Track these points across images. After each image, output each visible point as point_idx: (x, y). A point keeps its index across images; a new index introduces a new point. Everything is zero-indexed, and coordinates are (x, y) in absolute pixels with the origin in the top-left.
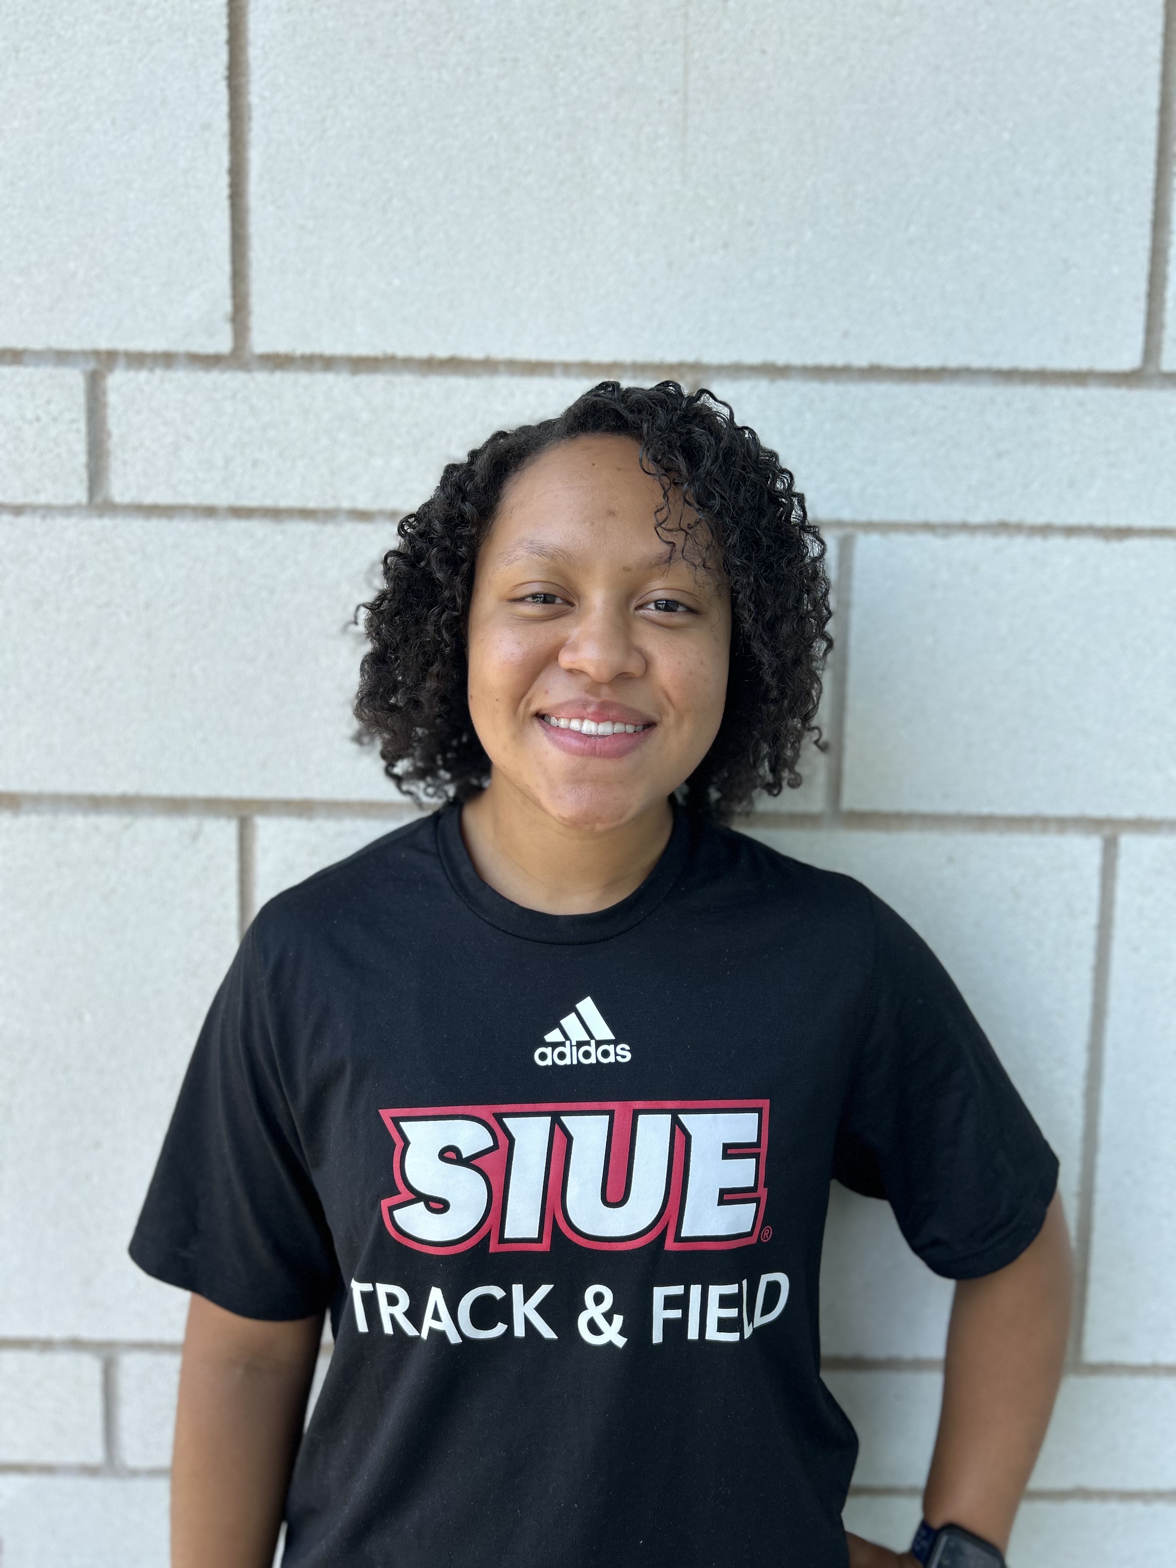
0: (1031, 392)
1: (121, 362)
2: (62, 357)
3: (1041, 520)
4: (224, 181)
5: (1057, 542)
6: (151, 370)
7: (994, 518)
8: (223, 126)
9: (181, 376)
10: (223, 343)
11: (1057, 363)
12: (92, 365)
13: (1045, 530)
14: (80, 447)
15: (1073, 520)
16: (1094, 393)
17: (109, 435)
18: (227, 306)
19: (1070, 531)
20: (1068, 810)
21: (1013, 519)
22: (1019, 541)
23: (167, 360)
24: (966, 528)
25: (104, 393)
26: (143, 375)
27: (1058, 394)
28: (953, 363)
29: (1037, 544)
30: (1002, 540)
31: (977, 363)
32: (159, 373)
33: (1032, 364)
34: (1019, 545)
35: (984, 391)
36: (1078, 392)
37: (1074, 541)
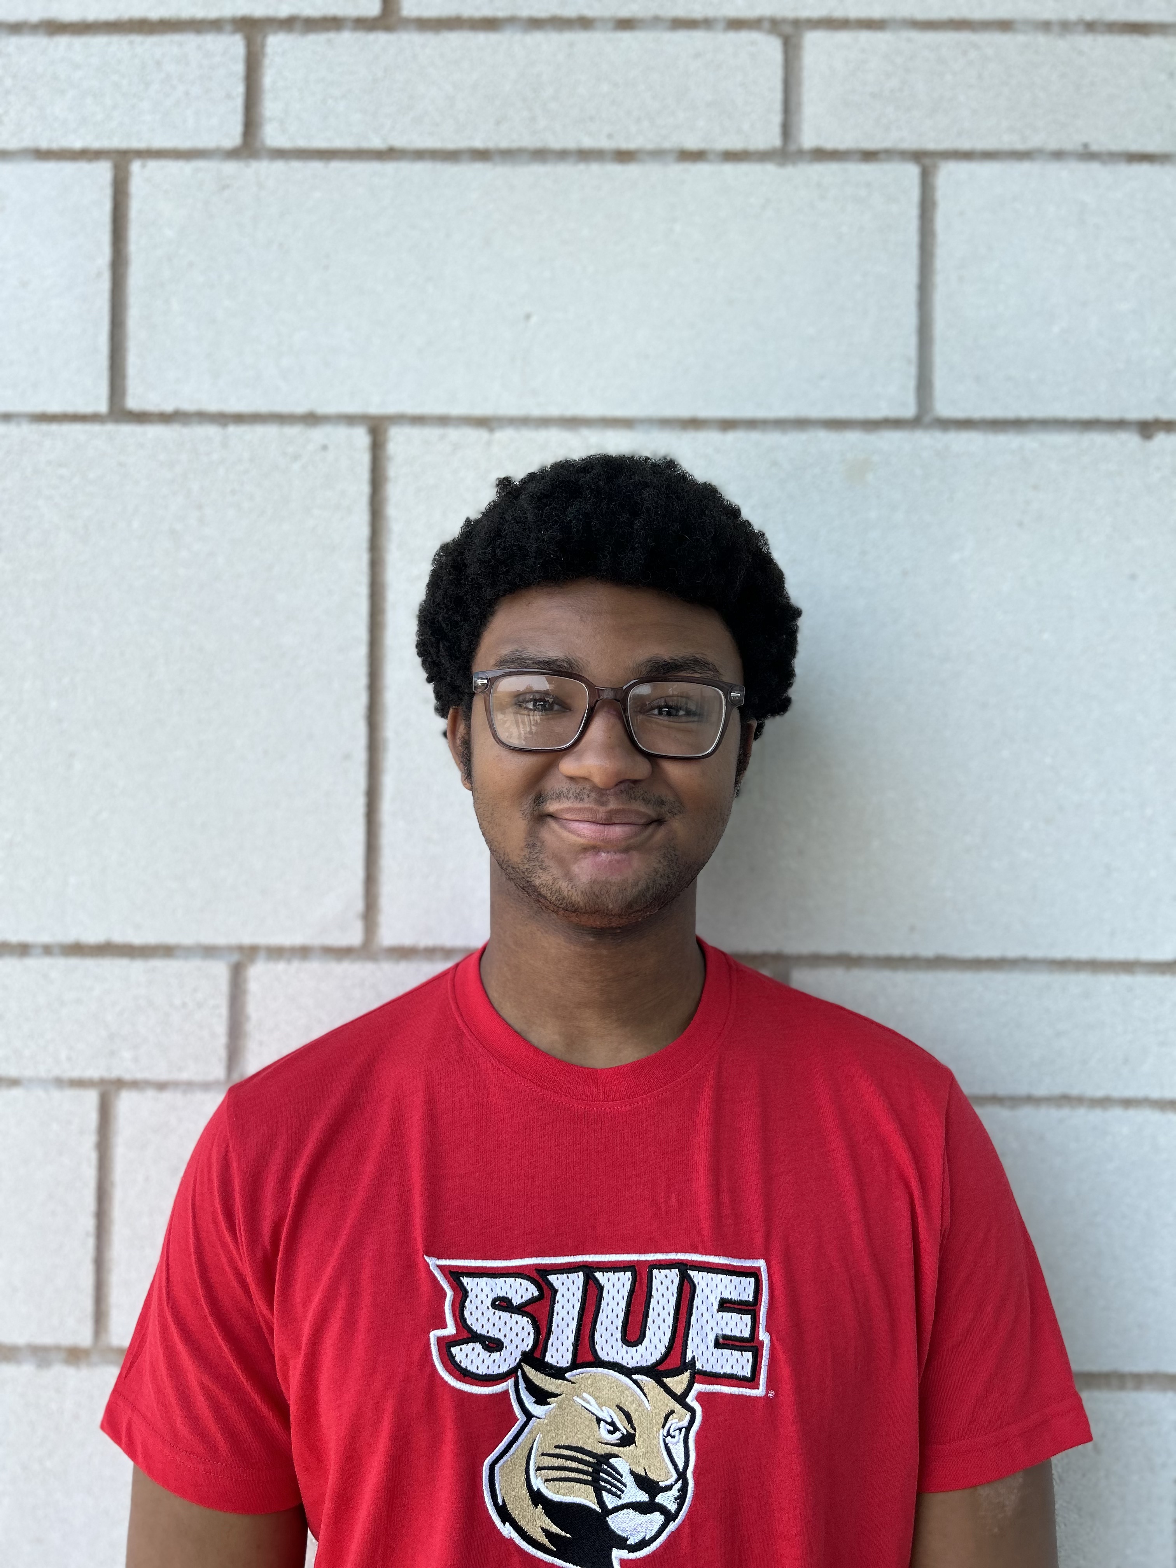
0: (1084, 978)
1: (262, 955)
2: (209, 951)
3: (1100, 1093)
4: (360, 802)
5: (1117, 1112)
6: (289, 961)
7: (1057, 1091)
8: (361, 755)
9: (315, 966)
10: (354, 937)
11: (1106, 954)
12: (235, 958)
13: (1105, 1102)
14: (221, 1029)
15: (1129, 1093)
16: (1141, 980)
17: (248, 1018)
18: (359, 905)
19: (1128, 1103)
20: (1143, 1366)
21: (1075, 1092)
22: (1081, 1112)
23: (303, 952)
24: (1030, 1100)
25: (245, 981)
26: (281, 967)
27: (1107, 982)
28: (1013, 953)
29: (1096, 1116)
30: (1065, 1112)
31: (1034, 953)
32: (296, 965)
33: (1083, 954)
34: (1081, 1116)
35: (1040, 978)
36: (1125, 979)
37: (1132, 1113)
